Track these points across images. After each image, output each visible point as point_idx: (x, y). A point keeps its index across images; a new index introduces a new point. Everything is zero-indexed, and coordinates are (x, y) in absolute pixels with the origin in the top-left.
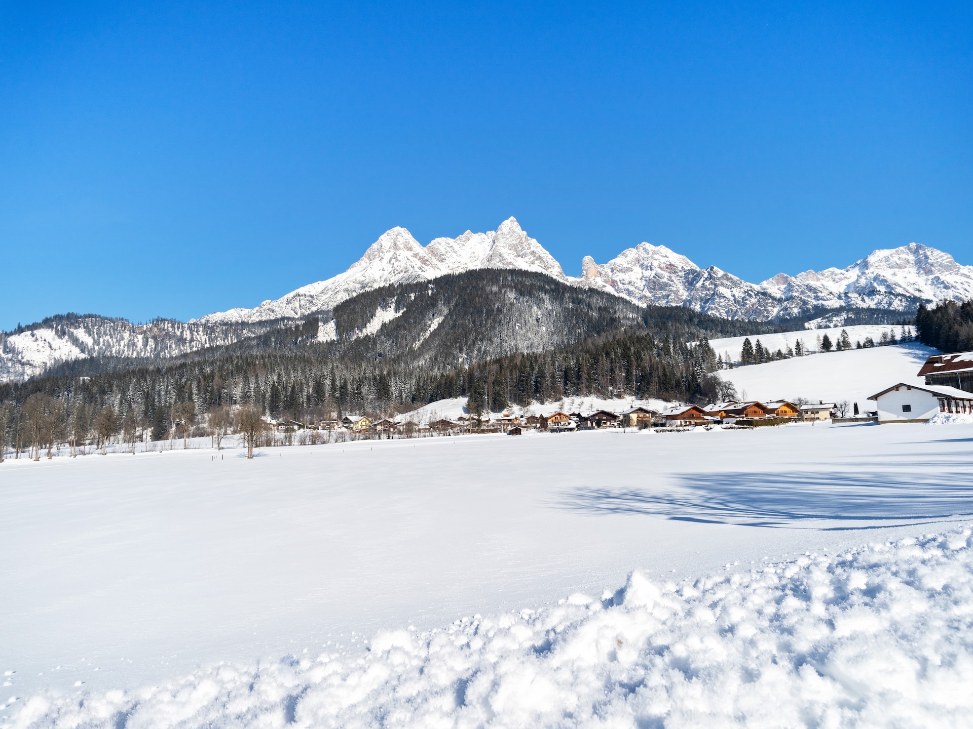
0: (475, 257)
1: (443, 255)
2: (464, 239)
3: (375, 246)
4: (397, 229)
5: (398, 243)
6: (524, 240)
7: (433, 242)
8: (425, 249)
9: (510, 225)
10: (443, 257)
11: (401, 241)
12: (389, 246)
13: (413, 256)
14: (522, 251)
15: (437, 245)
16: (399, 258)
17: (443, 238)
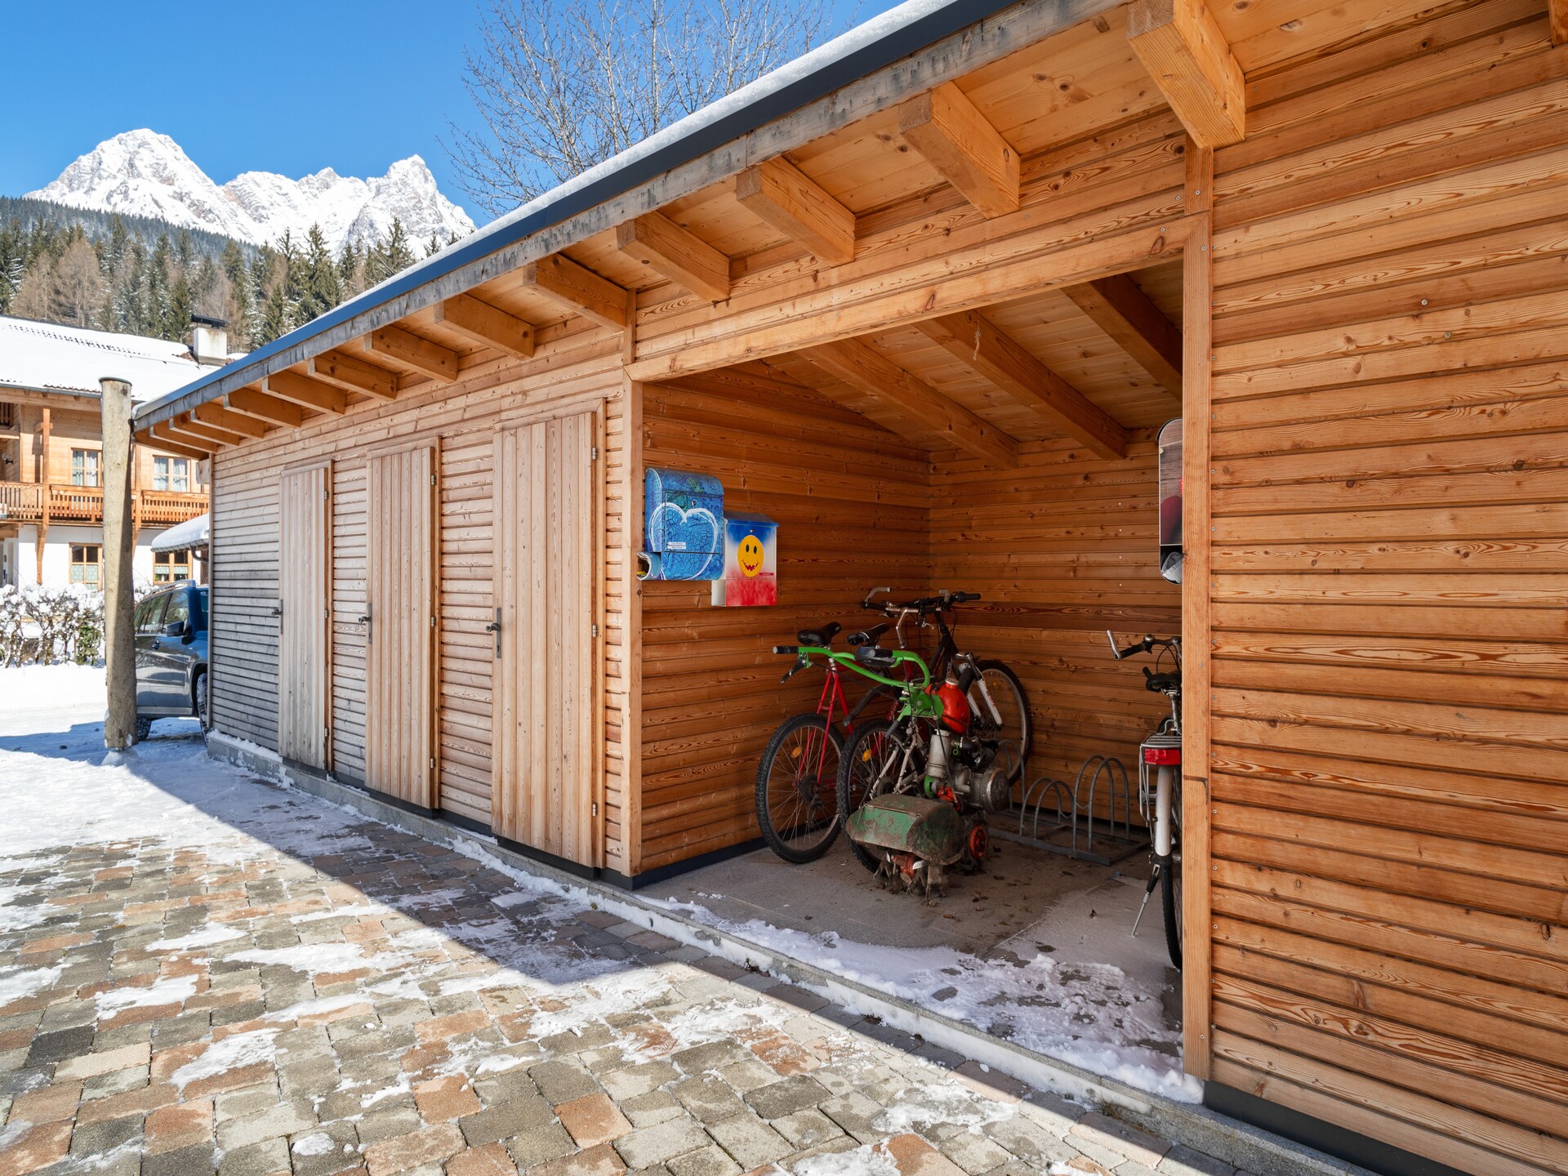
0: (335, 223)
1: (264, 208)
2: (317, 185)
3: (86, 161)
4: (146, 133)
5: (137, 163)
6: (426, 203)
7: (241, 178)
8: (220, 189)
9: (410, 171)
10: (261, 211)
11: (144, 161)
12: (119, 166)
13: (175, 198)
14: (418, 223)
15: (252, 185)
16: (132, 194)
17: (267, 174)
